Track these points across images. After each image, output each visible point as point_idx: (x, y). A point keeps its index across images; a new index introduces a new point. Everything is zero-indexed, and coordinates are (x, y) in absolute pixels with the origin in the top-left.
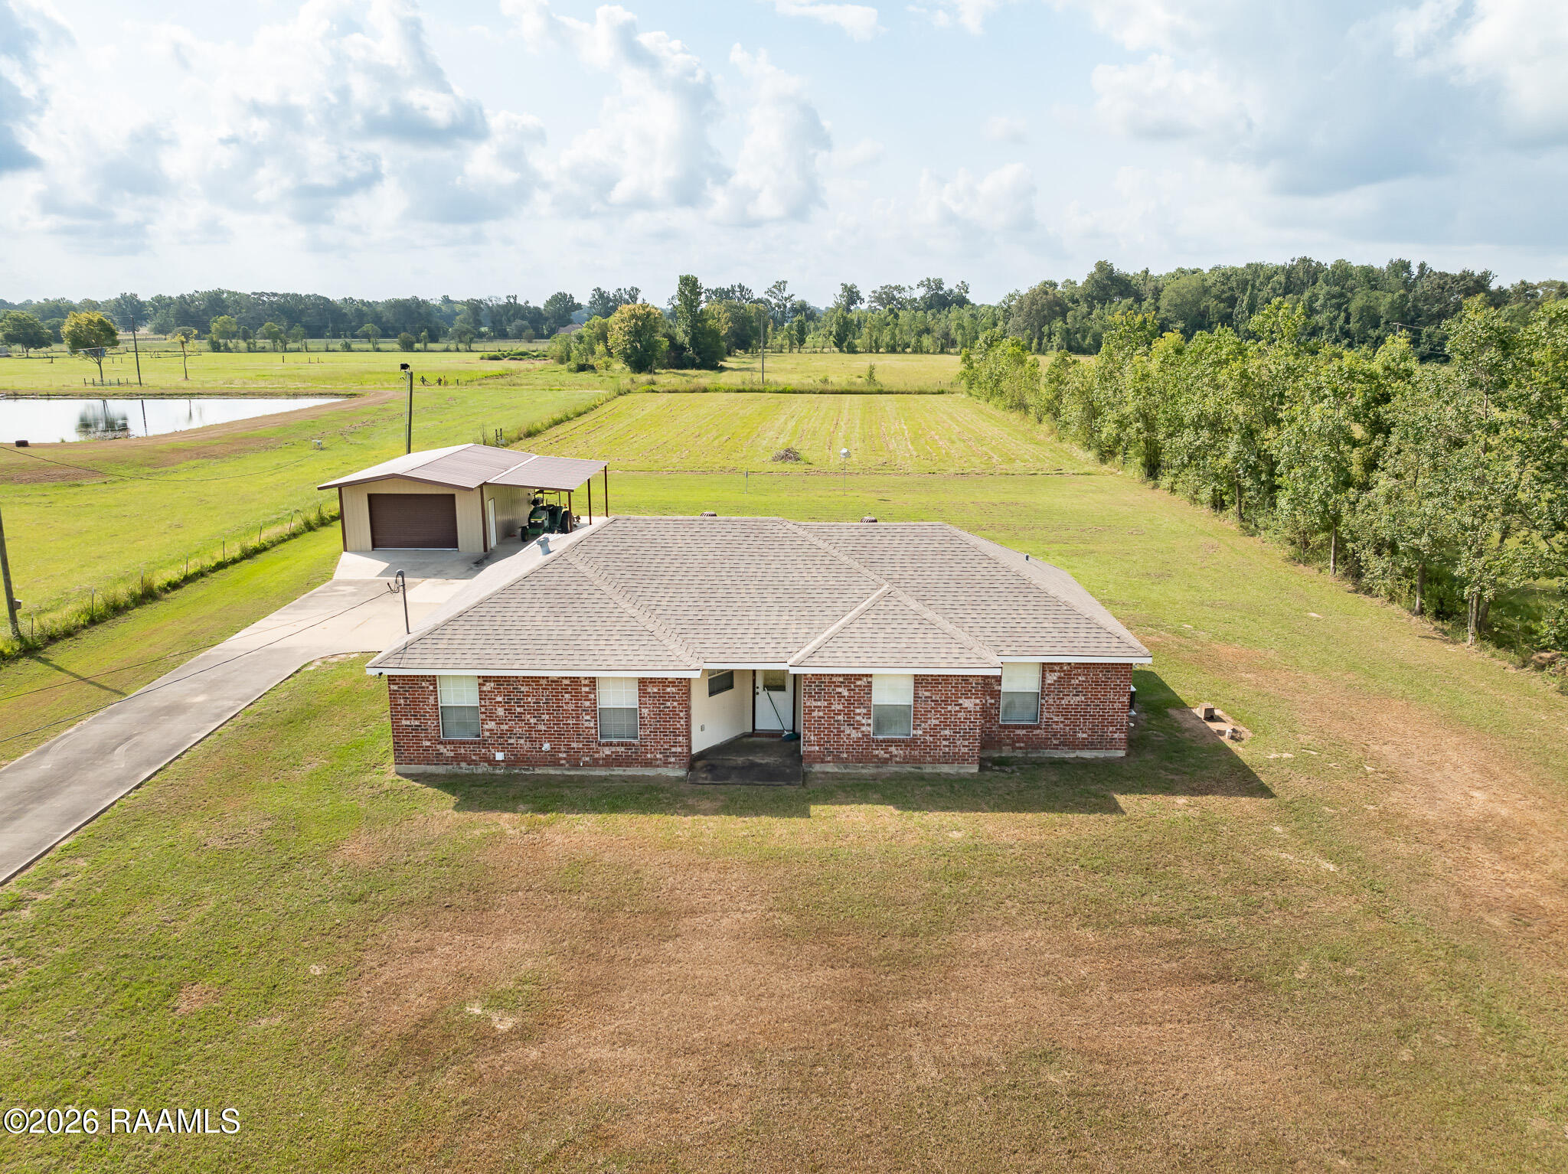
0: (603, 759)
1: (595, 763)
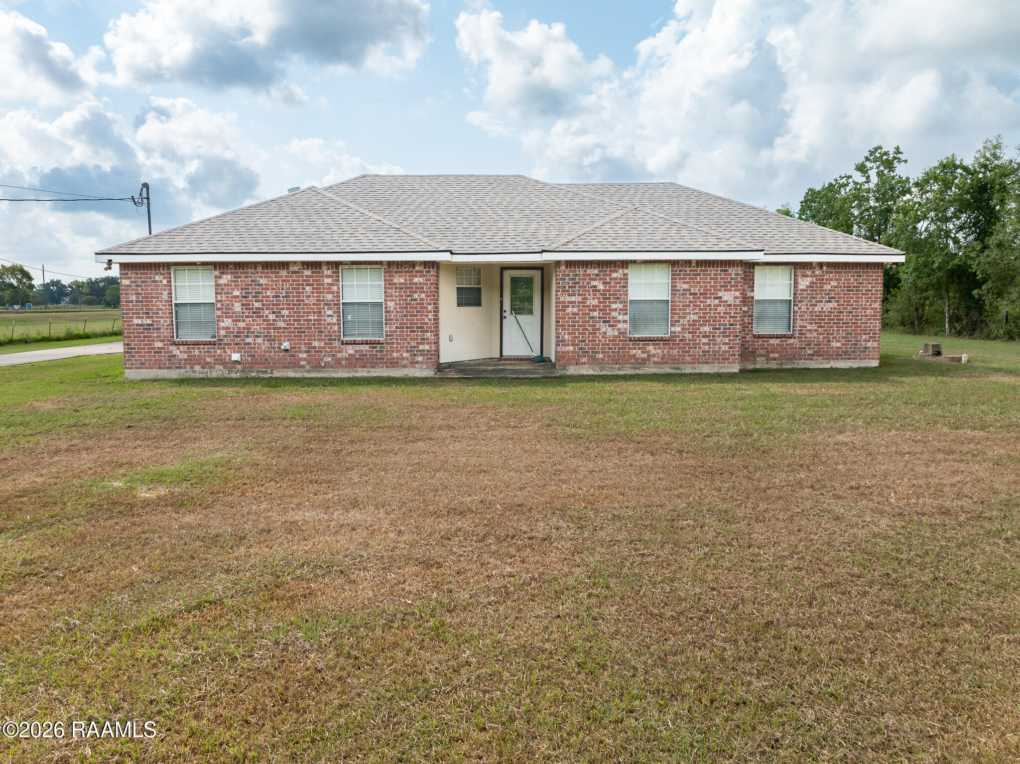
0: (346, 359)
1: (338, 363)
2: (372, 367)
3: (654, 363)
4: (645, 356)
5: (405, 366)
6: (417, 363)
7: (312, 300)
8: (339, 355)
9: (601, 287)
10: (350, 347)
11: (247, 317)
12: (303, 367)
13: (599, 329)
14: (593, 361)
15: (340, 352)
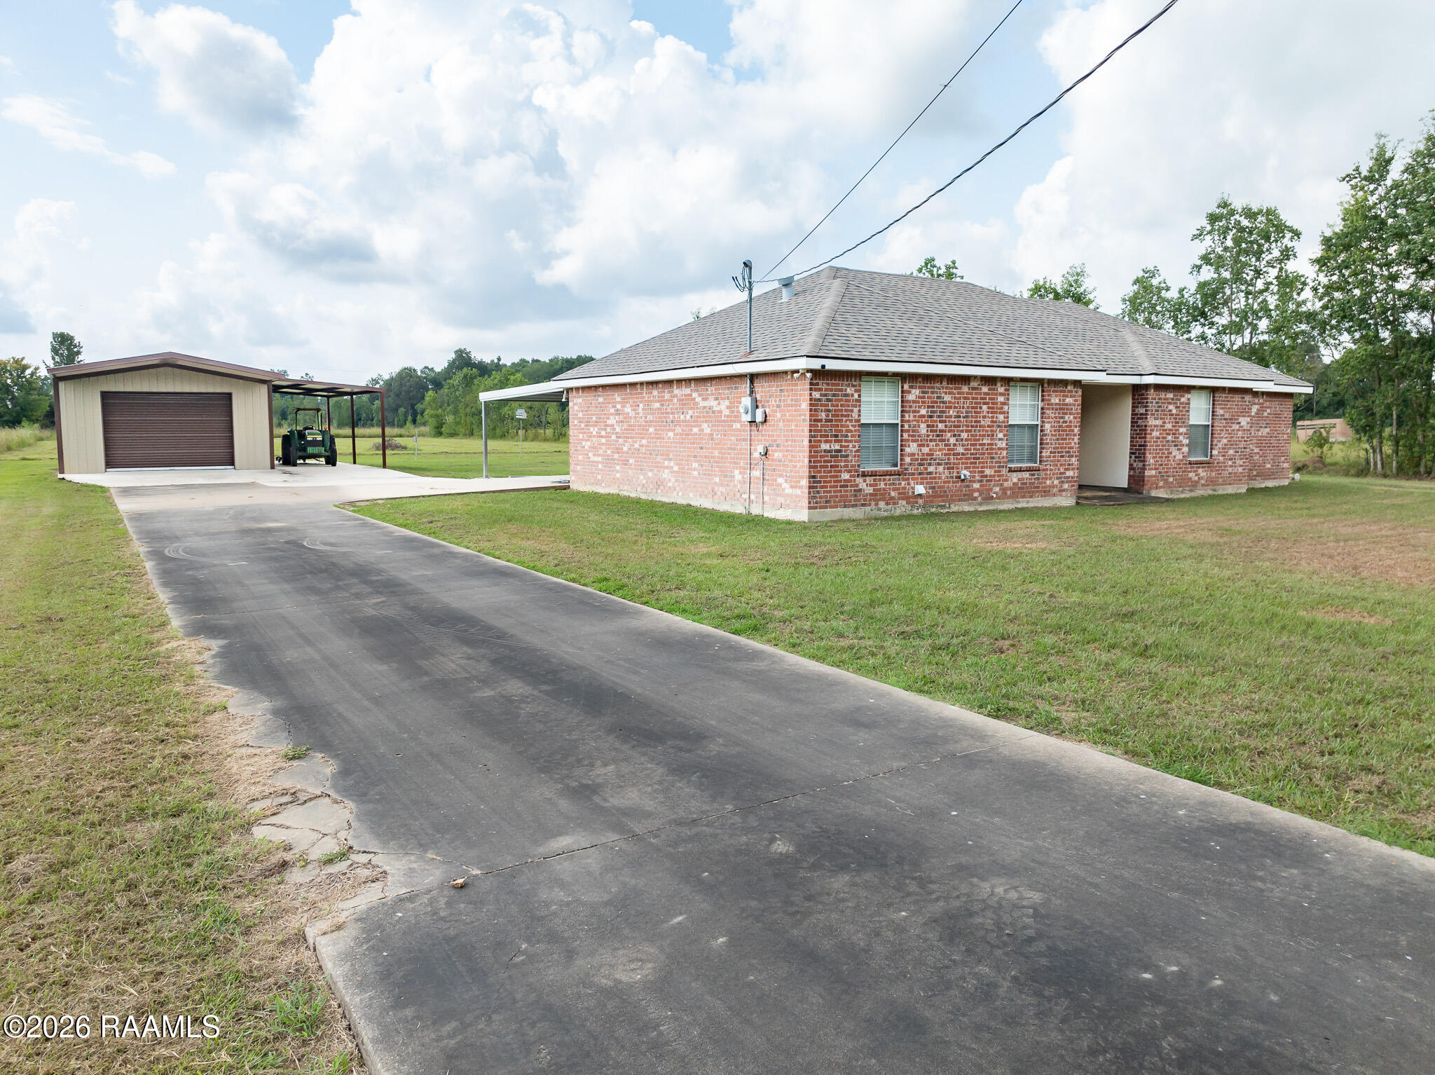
0: (1011, 489)
1: (1004, 495)
2: (1031, 497)
3: (1203, 485)
4: (1196, 478)
5: (1054, 495)
6: (1064, 490)
7: (987, 422)
8: (1006, 484)
9: (1174, 411)
10: (1015, 474)
11: (931, 441)
12: (975, 499)
13: (1171, 453)
14: (1168, 485)
15: (1007, 480)
